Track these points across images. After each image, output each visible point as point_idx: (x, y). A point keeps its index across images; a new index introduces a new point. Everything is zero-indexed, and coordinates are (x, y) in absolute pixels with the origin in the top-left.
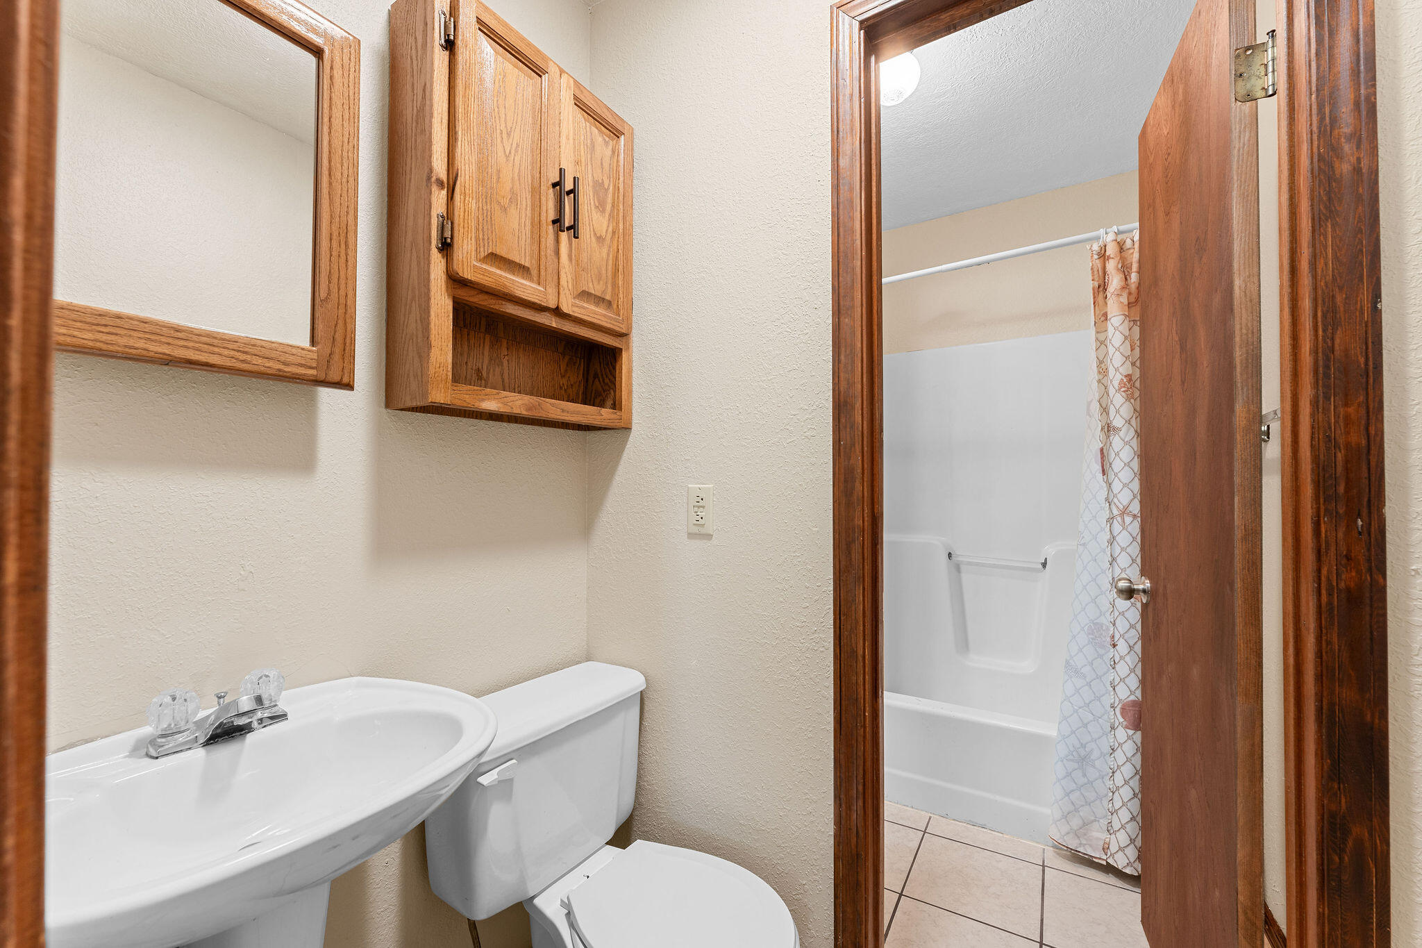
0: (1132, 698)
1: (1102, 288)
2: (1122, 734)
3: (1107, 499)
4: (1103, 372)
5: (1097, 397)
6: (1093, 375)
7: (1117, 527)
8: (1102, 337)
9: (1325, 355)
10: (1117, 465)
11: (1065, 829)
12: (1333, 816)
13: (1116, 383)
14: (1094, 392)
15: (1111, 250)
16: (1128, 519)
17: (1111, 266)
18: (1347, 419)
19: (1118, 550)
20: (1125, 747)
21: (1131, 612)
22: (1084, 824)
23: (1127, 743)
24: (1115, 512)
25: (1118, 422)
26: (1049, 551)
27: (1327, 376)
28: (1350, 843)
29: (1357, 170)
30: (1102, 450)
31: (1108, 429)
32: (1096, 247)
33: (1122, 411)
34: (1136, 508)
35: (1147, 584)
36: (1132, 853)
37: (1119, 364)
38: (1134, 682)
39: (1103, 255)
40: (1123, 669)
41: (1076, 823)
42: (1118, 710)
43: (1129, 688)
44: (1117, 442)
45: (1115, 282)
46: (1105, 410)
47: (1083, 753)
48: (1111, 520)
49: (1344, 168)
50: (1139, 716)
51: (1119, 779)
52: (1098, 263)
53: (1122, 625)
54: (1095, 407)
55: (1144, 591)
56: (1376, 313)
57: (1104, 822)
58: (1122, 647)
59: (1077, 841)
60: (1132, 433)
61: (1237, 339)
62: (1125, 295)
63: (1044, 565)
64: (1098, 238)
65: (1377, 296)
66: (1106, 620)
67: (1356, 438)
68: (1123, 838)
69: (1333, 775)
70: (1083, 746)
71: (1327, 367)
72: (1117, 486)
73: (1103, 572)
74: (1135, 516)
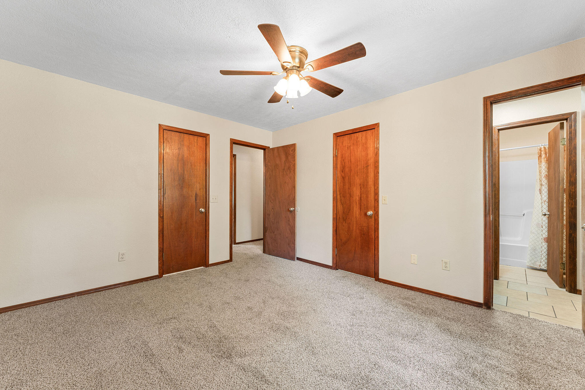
0: (546, 237)
1: (540, 156)
2: (544, 244)
3: (541, 199)
4: (540, 172)
5: (539, 178)
6: (538, 173)
7: (543, 204)
8: (540, 166)
9: (570, 181)
10: (543, 192)
11: (530, 263)
12: (570, 233)
13: (543, 176)
14: (538, 177)
15: (543, 149)
16: (546, 203)
17: (542, 153)
18: (572, 188)
19: (543, 209)
20: (544, 246)
21: (545, 219)
22: (535, 262)
23: (545, 245)
24: (543, 201)
25: (544, 184)
26: (525, 212)
27: (570, 183)
28: (572, 236)
29: (574, 160)
30: (540, 189)
31: (541, 185)
32: (539, 148)
33: (545, 181)
34: (547, 201)
35: (549, 213)
36: (546, 265)
37: (544, 172)
38: (547, 234)
39: (540, 150)
40: (544, 231)
41: (533, 262)
42: (543, 240)
43: (545, 235)
44: (543, 188)
45: (543, 156)
46: (541, 181)
47: (534, 248)
48: (542, 203)
49: (573, 159)
50: (548, 240)
51: (543, 252)
52: (540, 152)
53: (544, 223)
54: (538, 180)
55: (548, 214)
56: (576, 177)
57: (539, 261)
58: (544, 227)
59: (533, 265)
60: (547, 186)
61: (561, 177)
62: (546, 158)
63: (524, 215)
64: (540, 146)
65: (576, 174)
66: (540, 222)
67: (573, 190)
68: (544, 263)
69: (570, 229)
70: (535, 247)
71: (570, 182)
72: (543, 196)
73: (540, 213)
74: (547, 202)
